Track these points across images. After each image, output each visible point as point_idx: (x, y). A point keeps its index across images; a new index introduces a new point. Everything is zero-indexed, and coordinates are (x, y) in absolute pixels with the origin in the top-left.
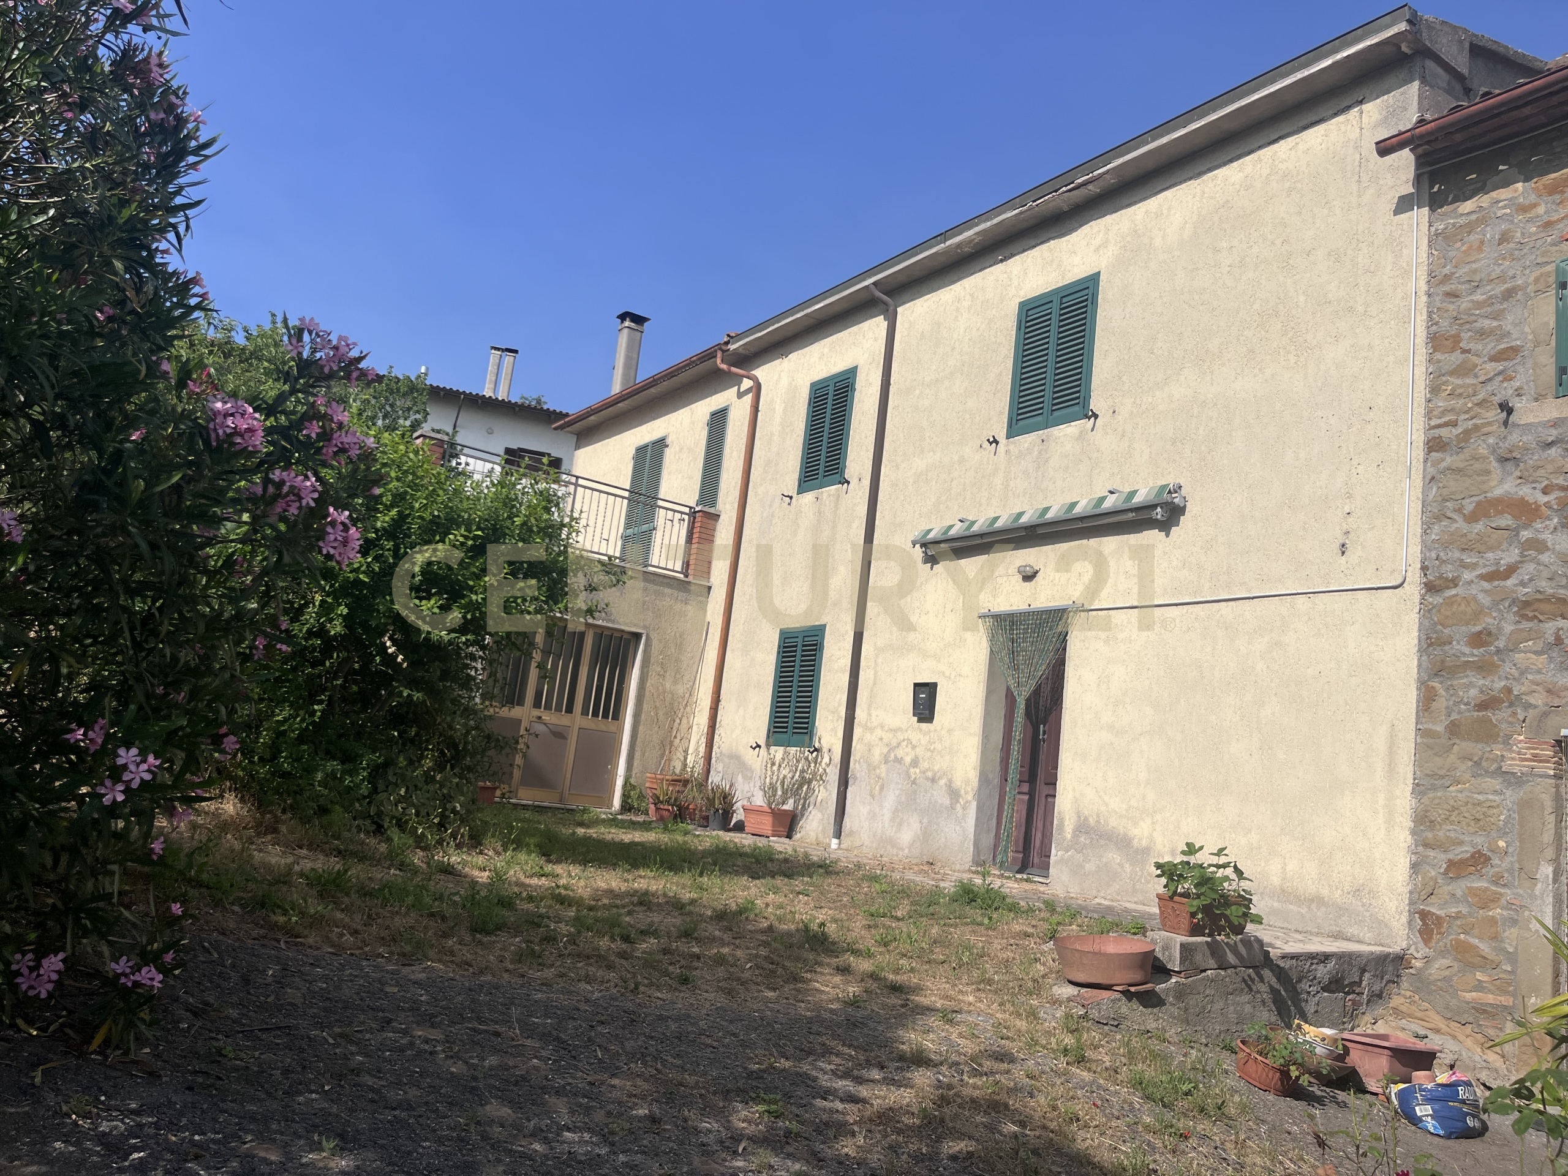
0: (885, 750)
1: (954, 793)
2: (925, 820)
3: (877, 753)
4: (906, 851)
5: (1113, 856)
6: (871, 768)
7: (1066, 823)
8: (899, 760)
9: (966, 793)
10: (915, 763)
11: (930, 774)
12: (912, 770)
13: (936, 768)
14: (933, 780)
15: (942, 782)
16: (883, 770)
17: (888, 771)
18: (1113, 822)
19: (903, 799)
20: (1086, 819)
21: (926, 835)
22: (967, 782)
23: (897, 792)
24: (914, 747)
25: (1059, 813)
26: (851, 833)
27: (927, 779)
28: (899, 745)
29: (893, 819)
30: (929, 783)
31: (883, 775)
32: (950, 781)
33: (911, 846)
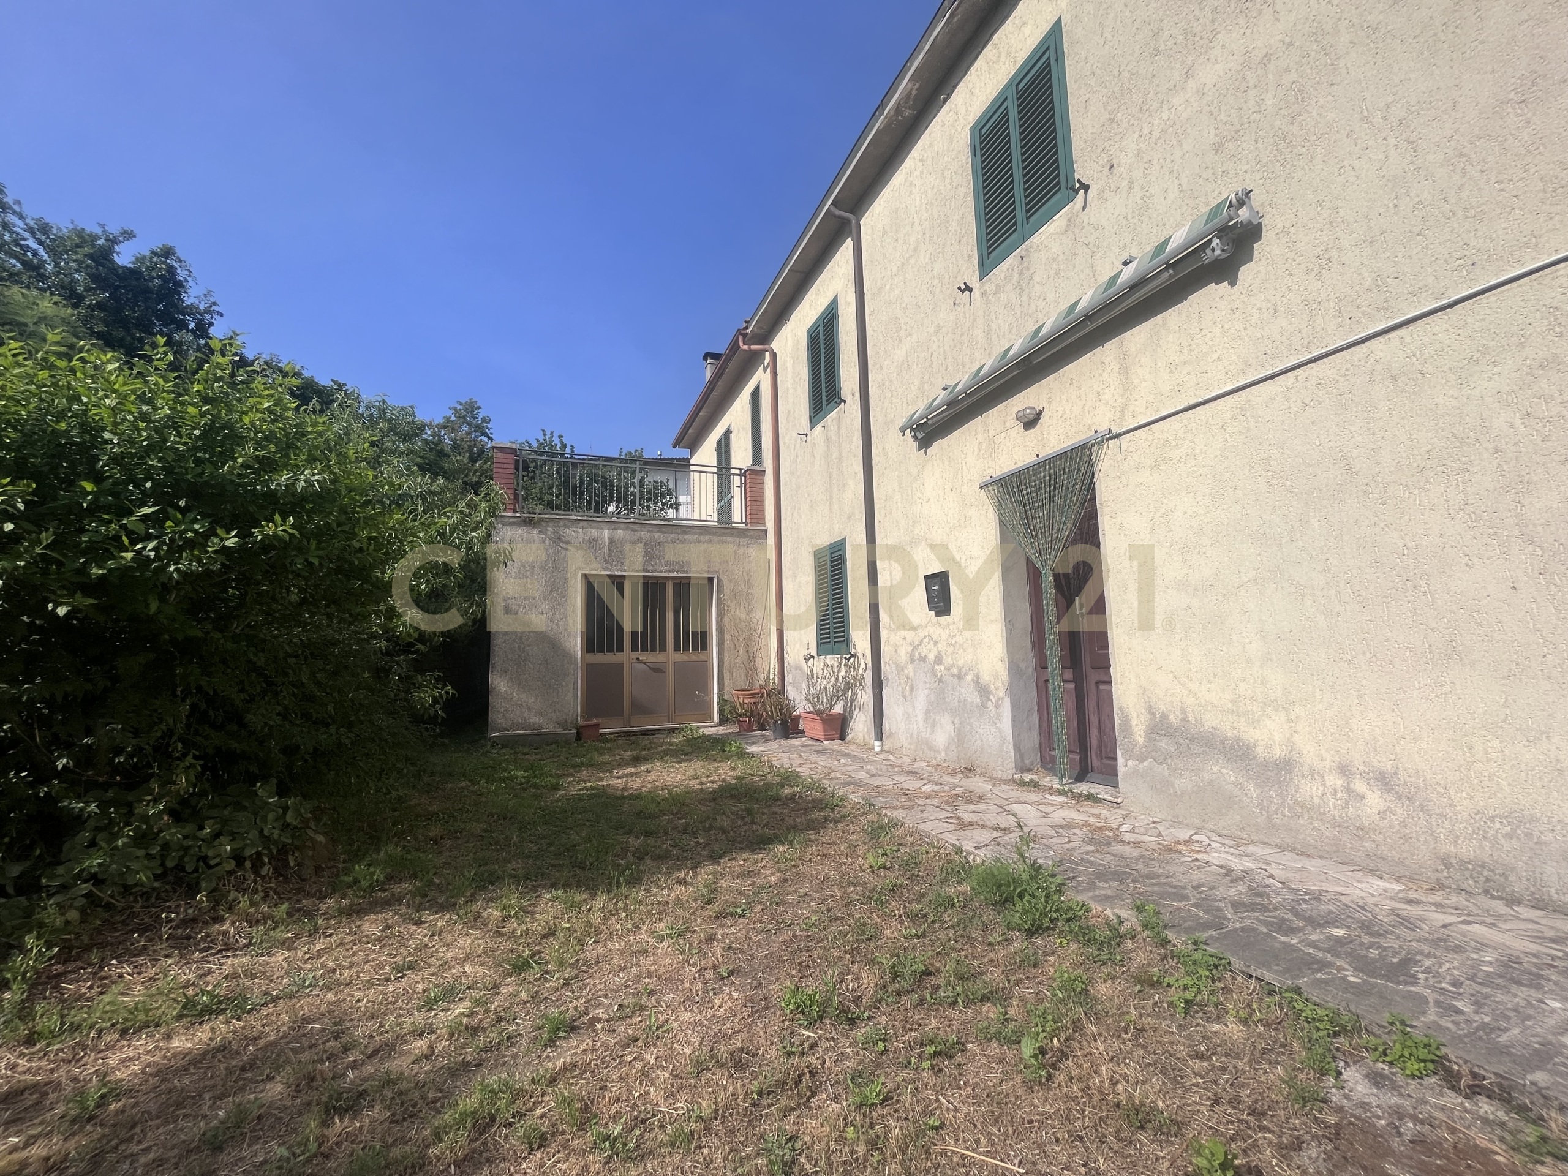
0: (910, 649)
1: (984, 691)
2: (957, 721)
3: (904, 653)
4: (943, 754)
6: (900, 669)
7: (1134, 722)
8: (923, 659)
9: (997, 689)
10: (939, 660)
11: (955, 671)
12: (937, 668)
13: (960, 663)
14: (960, 677)
15: (969, 678)
16: (910, 670)
17: (915, 671)
19: (933, 699)
20: (1164, 716)
21: (960, 737)
22: (996, 677)
23: (926, 692)
24: (936, 643)
25: (1121, 709)
26: (891, 734)
27: (953, 675)
28: (921, 642)
29: (926, 720)
30: (955, 681)
31: (911, 675)
32: (977, 676)
33: (947, 749)
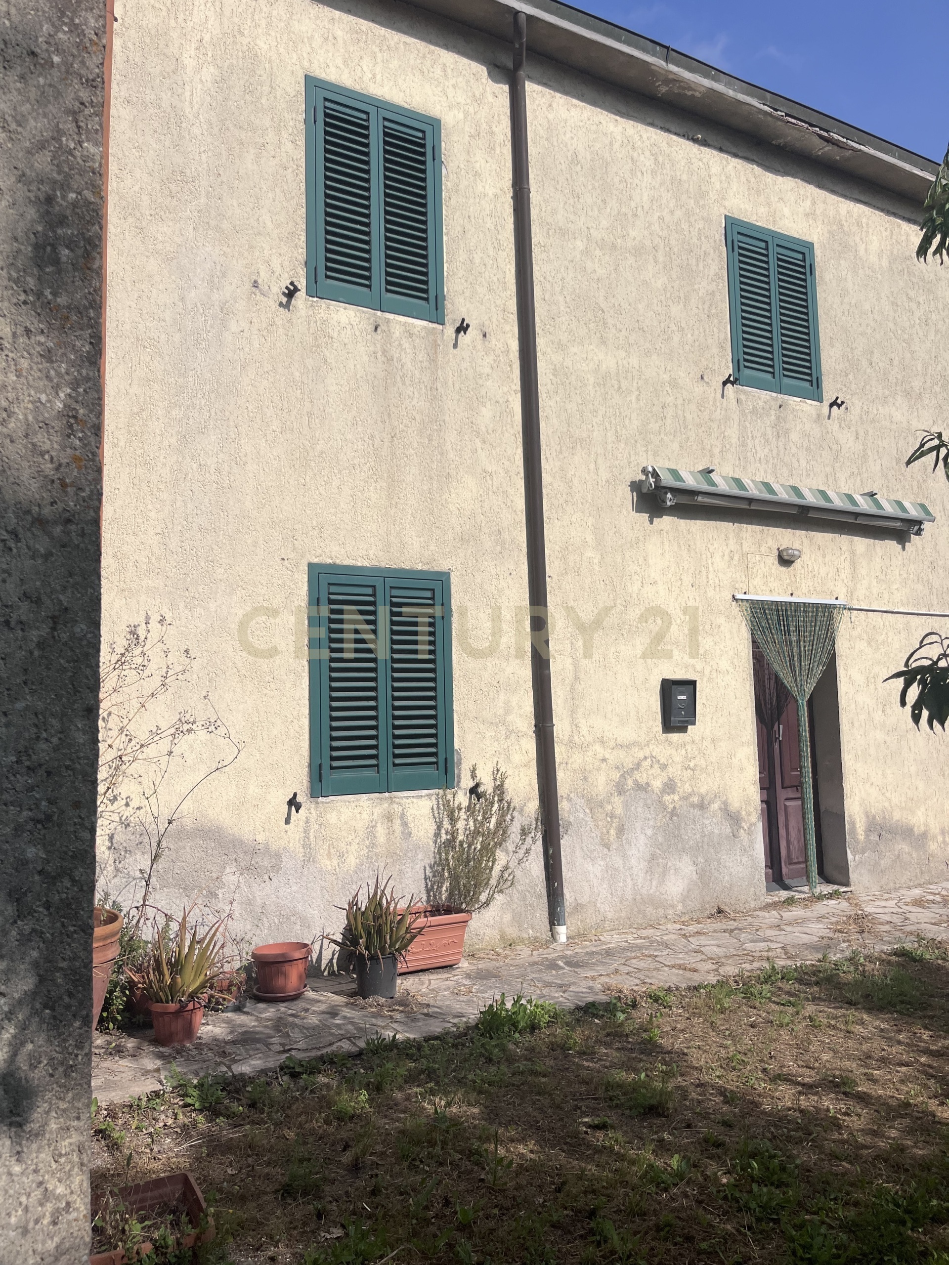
0: (616, 775)
1: (734, 818)
2: (701, 859)
3: (601, 783)
4: (680, 907)
5: (903, 847)
6: (594, 804)
7: (858, 826)
8: (642, 788)
9: (749, 814)
10: (670, 786)
11: (695, 799)
12: (667, 798)
13: (703, 790)
14: (702, 806)
15: (715, 806)
16: (617, 804)
17: (626, 805)
18: (897, 816)
19: (660, 839)
20: (874, 817)
21: (704, 877)
22: (748, 802)
23: (649, 832)
24: (664, 767)
25: (850, 816)
26: (578, 907)
27: (693, 806)
28: (638, 765)
29: (649, 871)
30: (697, 812)
31: (619, 811)
32: (725, 804)
33: (684, 900)
